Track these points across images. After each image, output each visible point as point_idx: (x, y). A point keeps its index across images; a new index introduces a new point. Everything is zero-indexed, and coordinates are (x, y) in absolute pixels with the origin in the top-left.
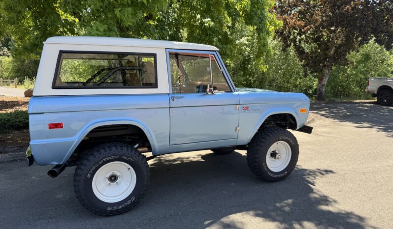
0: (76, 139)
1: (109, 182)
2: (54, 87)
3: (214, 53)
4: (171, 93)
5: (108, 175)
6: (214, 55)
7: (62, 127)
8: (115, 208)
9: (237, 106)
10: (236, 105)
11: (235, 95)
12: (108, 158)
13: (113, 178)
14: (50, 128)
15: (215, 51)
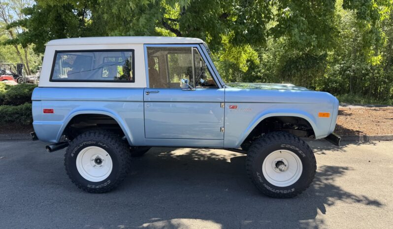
0: (63, 123)
1: (95, 164)
2: (51, 80)
3: (198, 46)
4: (148, 87)
5: (94, 158)
6: (197, 48)
7: (52, 112)
8: (93, 186)
9: (223, 104)
10: (221, 102)
11: (221, 92)
12: (87, 143)
13: (98, 161)
14: (44, 112)
15: (199, 44)
